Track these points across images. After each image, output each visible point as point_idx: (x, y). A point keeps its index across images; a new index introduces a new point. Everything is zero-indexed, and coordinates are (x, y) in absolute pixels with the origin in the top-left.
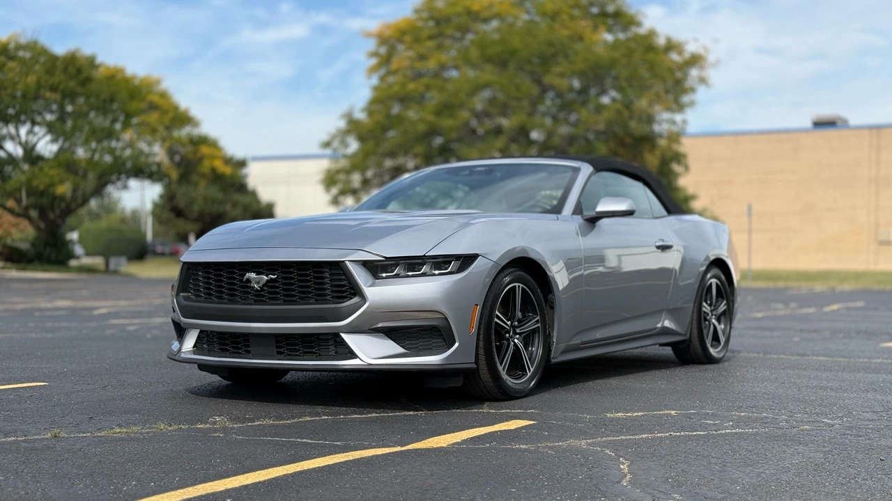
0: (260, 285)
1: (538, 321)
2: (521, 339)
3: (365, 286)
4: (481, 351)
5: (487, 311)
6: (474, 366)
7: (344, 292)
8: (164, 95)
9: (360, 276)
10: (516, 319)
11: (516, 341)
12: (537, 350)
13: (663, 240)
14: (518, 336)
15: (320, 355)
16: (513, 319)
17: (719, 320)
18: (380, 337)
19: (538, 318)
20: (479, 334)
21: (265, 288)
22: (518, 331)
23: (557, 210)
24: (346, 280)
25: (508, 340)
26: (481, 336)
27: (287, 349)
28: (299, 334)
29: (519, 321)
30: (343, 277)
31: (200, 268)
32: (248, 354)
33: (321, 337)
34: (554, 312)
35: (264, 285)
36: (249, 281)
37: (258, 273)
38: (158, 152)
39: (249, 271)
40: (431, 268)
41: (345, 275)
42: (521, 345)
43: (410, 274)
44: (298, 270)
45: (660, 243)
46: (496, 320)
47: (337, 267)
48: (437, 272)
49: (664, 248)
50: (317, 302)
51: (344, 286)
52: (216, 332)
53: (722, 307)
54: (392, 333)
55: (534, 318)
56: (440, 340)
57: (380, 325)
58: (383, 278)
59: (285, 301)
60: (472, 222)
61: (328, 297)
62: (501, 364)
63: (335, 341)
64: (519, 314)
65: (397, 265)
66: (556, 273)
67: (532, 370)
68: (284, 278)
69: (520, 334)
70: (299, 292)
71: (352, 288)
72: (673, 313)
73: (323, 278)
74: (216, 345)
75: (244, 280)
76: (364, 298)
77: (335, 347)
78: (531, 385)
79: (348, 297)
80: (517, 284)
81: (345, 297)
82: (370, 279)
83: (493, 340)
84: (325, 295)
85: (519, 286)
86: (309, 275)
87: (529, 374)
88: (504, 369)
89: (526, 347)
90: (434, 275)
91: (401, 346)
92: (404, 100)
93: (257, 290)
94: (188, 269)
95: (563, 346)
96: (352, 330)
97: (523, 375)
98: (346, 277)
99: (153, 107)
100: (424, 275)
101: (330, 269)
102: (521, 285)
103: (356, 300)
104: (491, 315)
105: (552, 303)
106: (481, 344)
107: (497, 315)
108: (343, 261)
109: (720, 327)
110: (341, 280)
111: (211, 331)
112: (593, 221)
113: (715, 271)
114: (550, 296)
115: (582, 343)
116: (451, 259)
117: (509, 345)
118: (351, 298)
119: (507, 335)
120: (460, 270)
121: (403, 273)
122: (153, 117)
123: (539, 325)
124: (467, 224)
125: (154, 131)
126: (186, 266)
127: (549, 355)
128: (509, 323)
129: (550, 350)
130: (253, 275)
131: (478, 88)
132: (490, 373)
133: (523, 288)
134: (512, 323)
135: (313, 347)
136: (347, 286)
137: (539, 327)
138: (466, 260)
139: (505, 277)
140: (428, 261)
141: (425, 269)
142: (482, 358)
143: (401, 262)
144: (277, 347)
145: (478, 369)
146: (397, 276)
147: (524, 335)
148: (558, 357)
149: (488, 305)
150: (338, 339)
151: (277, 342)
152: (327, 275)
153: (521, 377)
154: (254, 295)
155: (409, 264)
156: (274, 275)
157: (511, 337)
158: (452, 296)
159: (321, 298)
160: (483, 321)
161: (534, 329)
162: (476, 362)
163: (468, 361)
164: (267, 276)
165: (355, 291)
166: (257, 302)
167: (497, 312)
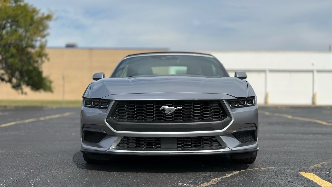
3: (231, 112)
7: (219, 115)
15: (203, 147)
18: (232, 137)
21: (173, 114)
24: (220, 109)
27: (184, 145)
31: (126, 103)
32: (158, 148)
33: (204, 138)
35: (173, 112)
36: (164, 110)
39: (163, 105)
44: (194, 104)
47: (216, 102)
52: (135, 137)
54: (235, 135)
56: (251, 137)
59: (184, 120)
63: (212, 140)
68: (186, 109)
70: (194, 115)
73: (208, 108)
74: (135, 144)
75: (160, 109)
76: (231, 118)
81: (221, 118)
84: (209, 117)
91: (239, 140)
93: (169, 115)
94: (118, 104)
96: (227, 134)
100: (246, 106)
101: (212, 104)
103: (228, 118)
108: (222, 100)
110: (217, 109)
111: (132, 137)
118: (224, 118)
126: (117, 103)
130: (166, 107)
135: (200, 143)
136: (220, 112)
140: (248, 99)
141: (245, 103)
144: (178, 144)
150: (218, 139)
151: (178, 141)
156: (181, 107)
159: (206, 118)
164: (176, 107)
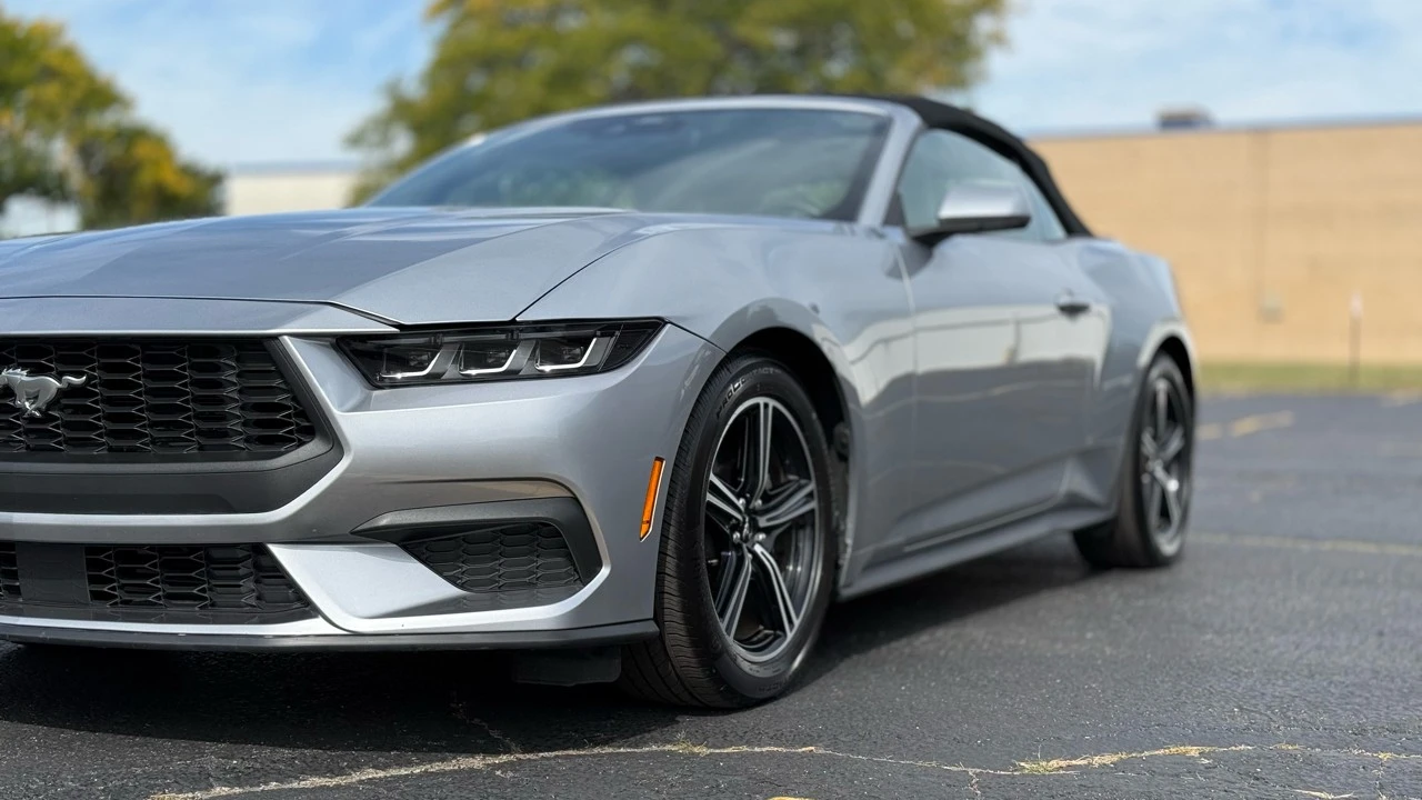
0: (41, 403)
1: (810, 495)
2: (771, 544)
3: (340, 406)
4: (671, 585)
5: (687, 475)
6: (652, 628)
7: (281, 424)
8: (69, 53)
9: (327, 380)
10: (759, 491)
11: (758, 549)
12: (808, 571)
13: (1070, 293)
14: (761, 536)
15: (213, 605)
16: (752, 493)
17: (1167, 469)
18: (385, 553)
19: (812, 487)
20: (664, 537)
21: (54, 414)
22: (763, 522)
23: (845, 211)
24: (285, 391)
25: (738, 547)
26: (671, 544)
27: (122, 587)
28: (152, 547)
29: (766, 498)
30: (277, 382)
32: (14, 596)
33: (216, 554)
34: (847, 470)
35: (52, 404)
36: (9, 391)
37: (37, 370)
38: (61, 154)
39: (8, 363)
40: (532, 357)
41: (282, 377)
42: (769, 561)
43: (473, 372)
44: (147, 360)
45: (1065, 300)
46: (710, 498)
47: (260, 352)
48: (548, 368)
49: (1073, 310)
50: (205, 453)
51: (280, 407)
53: (1175, 444)
54: (421, 543)
55: (800, 488)
56: (559, 559)
57: (385, 521)
58: (395, 385)
59: (111, 449)
60: (641, 231)
61: (233, 441)
62: (722, 615)
63: (257, 566)
64: (765, 479)
65: (433, 349)
66: (853, 363)
67: (797, 622)
68: (108, 384)
69: (767, 530)
70: (153, 425)
71: (302, 414)
72: (1089, 458)
73: (219, 385)
76: (336, 445)
77: (257, 581)
78: (796, 664)
79: (293, 440)
80: (761, 401)
81: (284, 440)
82: (356, 387)
83: (703, 555)
84: (225, 434)
85: (766, 405)
86: (176, 377)
87: (790, 635)
88: (728, 629)
89: (782, 564)
90: (542, 376)
91: (446, 578)
92: (490, 62)
93: (32, 419)
95: (867, 551)
96: (306, 533)
97: (776, 637)
98: (285, 382)
99: (49, 73)
100: (512, 375)
101: (238, 360)
102: (772, 403)
103: (313, 448)
104: (698, 484)
105: (845, 446)
106: (671, 565)
107: (713, 485)
108: (276, 337)
109: (1173, 485)
110: (271, 390)
112: (929, 240)
113: (1167, 365)
114: (840, 428)
115: (910, 542)
116: (589, 331)
117: (741, 560)
118: (301, 444)
119: (737, 535)
120: (613, 363)
121: (451, 371)
122: (51, 91)
123: (813, 505)
124: (629, 239)
125: (52, 116)
127: (835, 582)
128: (741, 502)
129: (837, 567)
130: (20, 376)
131: (618, 43)
132: (694, 644)
133: (775, 409)
134: (748, 502)
135: (195, 583)
136: (289, 408)
137: (812, 512)
138: (631, 335)
139: (734, 380)
140: (522, 336)
141: (514, 359)
142: (673, 603)
143: (447, 339)
144: (93, 580)
145: (660, 637)
146: (435, 379)
147: (776, 533)
148: (858, 582)
149: (690, 459)
150: (264, 561)
151: (92, 565)
152: (229, 376)
153: (770, 643)
154: (27, 432)
155: (469, 345)
156: (78, 374)
157: (746, 540)
158: (593, 435)
159: (214, 441)
160: (676, 502)
161: (802, 516)
162: (658, 617)
163: (635, 615)
164: (59, 377)
165: (310, 422)
166: (35, 453)
167: (713, 478)
